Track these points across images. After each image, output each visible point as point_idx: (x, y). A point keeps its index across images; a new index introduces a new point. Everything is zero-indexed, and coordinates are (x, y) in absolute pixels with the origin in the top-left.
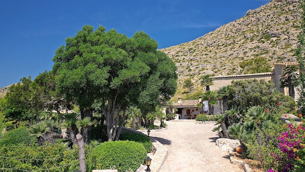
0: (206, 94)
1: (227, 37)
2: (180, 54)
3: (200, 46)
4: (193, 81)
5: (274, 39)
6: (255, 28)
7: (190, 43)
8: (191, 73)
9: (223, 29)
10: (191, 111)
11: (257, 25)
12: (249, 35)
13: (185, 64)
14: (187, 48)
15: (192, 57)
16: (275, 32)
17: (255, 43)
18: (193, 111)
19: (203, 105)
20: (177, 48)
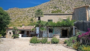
0: (38, 23)
1: (44, 7)
2: (30, 10)
3: (36, 9)
4: (33, 19)
5: (58, 8)
6: (52, 5)
7: (33, 7)
8: (33, 17)
9: (43, 4)
10: (29, 32)
11: (53, 4)
12: (51, 7)
13: (31, 14)
14: (32, 9)
15: (33, 12)
16: (58, 6)
17: (52, 9)
18: (30, 32)
19: (36, 29)
20: (29, 8)
